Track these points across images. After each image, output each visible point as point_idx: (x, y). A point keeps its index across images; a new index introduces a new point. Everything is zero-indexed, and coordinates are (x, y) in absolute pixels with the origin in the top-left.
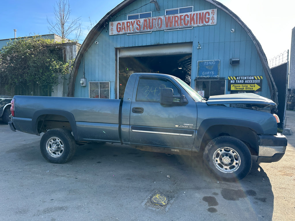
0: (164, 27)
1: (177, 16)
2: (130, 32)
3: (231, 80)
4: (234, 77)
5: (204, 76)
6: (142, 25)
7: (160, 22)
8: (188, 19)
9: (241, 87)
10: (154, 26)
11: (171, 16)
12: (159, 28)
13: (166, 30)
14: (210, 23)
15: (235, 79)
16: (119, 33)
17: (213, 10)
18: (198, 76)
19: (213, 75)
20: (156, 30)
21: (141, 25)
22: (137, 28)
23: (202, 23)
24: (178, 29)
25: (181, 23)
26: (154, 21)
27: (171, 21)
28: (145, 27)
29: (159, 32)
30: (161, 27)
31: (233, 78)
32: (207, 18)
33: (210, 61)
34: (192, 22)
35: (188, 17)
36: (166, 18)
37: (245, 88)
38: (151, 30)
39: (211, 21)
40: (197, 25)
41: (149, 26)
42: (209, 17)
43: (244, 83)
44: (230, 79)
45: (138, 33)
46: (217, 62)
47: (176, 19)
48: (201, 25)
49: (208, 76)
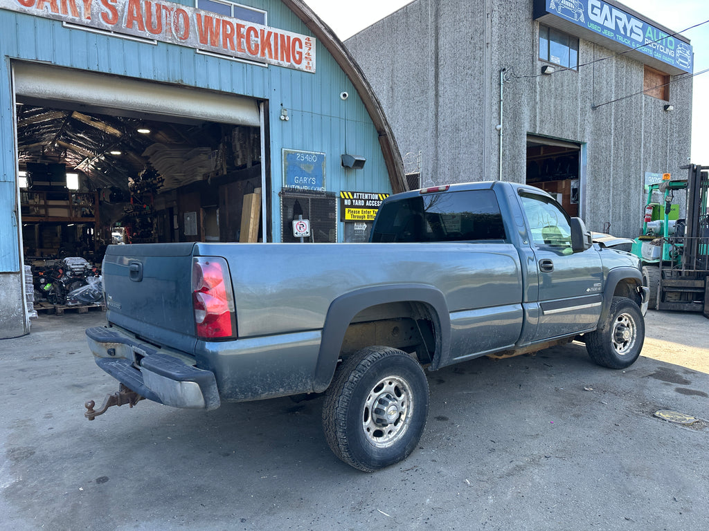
0: (194, 40)
1: (230, 23)
2: (77, 19)
3: (346, 198)
4: (349, 193)
5: (298, 187)
6: (123, 11)
7: (181, 20)
8: (256, 39)
9: (361, 214)
10: (164, 28)
11: (215, 16)
12: (181, 38)
13: (200, 50)
14: (303, 66)
15: (352, 198)
16: (27, 9)
17: (309, 40)
18: (286, 186)
19: (315, 186)
20: (170, 42)
21: (119, 8)
22: (105, 16)
23: (288, 60)
24: (232, 57)
25: (240, 43)
26: (164, 11)
27: (214, 30)
28: (135, 22)
29: (178, 48)
30: (186, 36)
31: (348, 195)
32: (298, 53)
33: (307, 154)
34: (266, 51)
35: (256, 36)
36: (199, 16)
37: (366, 215)
38: (157, 37)
39: (304, 62)
40: (276, 61)
41: (149, 23)
42: (300, 50)
43: (365, 207)
44: (343, 197)
45: (109, 31)
46: (321, 158)
47: (226, 28)
48: (286, 64)
49: (306, 188)
